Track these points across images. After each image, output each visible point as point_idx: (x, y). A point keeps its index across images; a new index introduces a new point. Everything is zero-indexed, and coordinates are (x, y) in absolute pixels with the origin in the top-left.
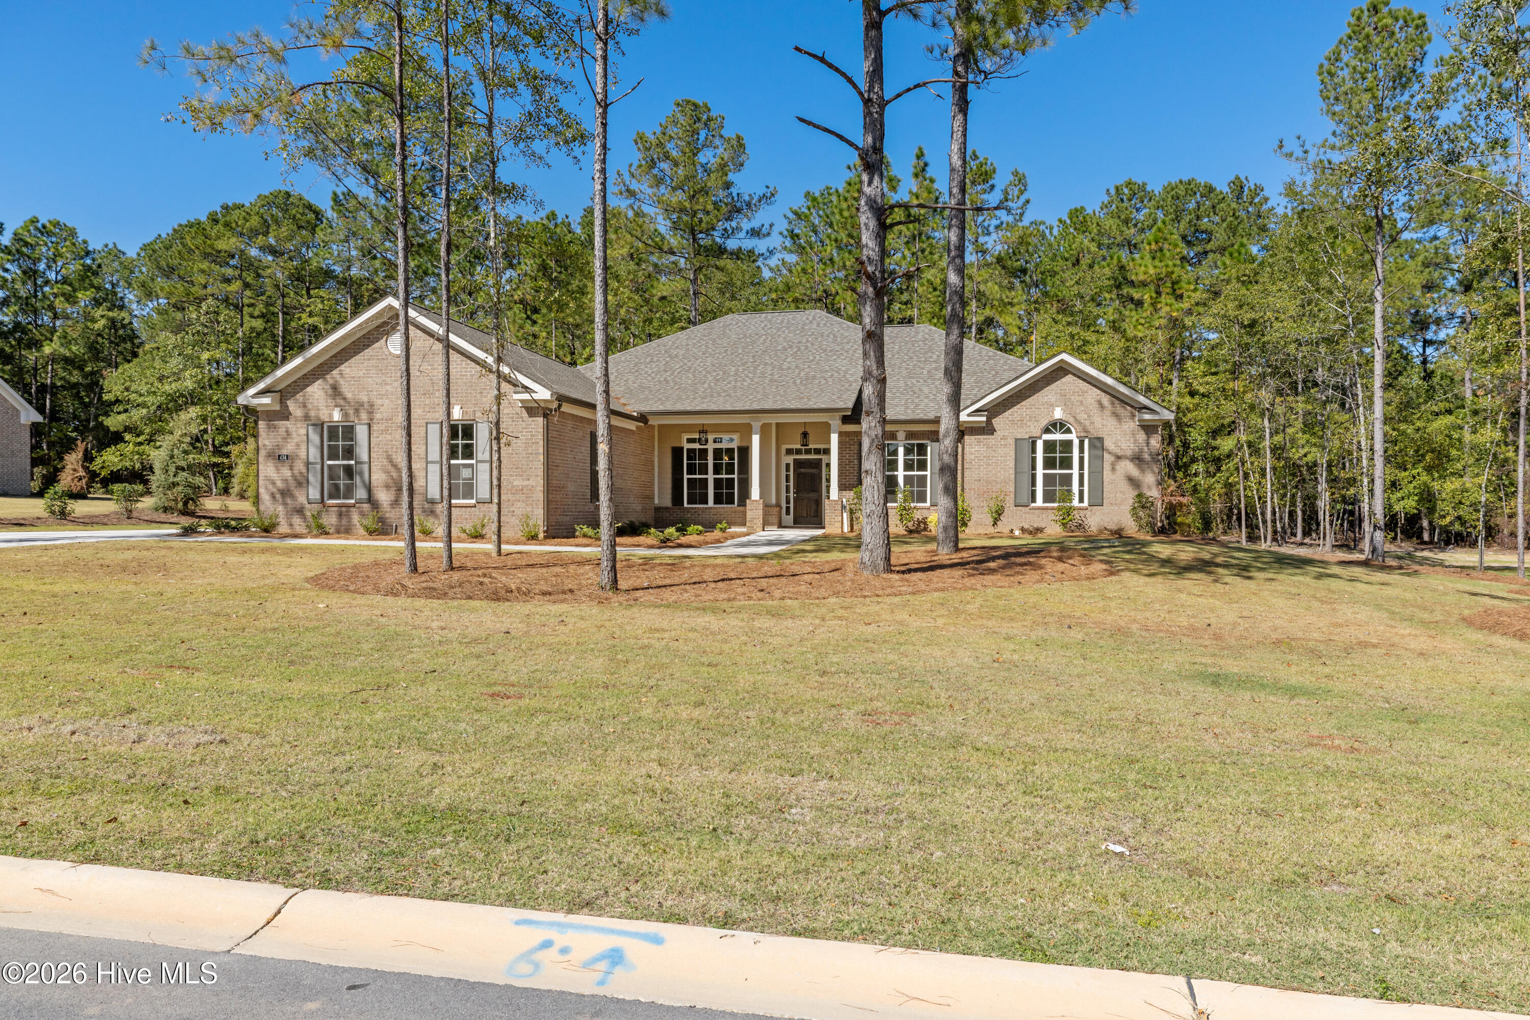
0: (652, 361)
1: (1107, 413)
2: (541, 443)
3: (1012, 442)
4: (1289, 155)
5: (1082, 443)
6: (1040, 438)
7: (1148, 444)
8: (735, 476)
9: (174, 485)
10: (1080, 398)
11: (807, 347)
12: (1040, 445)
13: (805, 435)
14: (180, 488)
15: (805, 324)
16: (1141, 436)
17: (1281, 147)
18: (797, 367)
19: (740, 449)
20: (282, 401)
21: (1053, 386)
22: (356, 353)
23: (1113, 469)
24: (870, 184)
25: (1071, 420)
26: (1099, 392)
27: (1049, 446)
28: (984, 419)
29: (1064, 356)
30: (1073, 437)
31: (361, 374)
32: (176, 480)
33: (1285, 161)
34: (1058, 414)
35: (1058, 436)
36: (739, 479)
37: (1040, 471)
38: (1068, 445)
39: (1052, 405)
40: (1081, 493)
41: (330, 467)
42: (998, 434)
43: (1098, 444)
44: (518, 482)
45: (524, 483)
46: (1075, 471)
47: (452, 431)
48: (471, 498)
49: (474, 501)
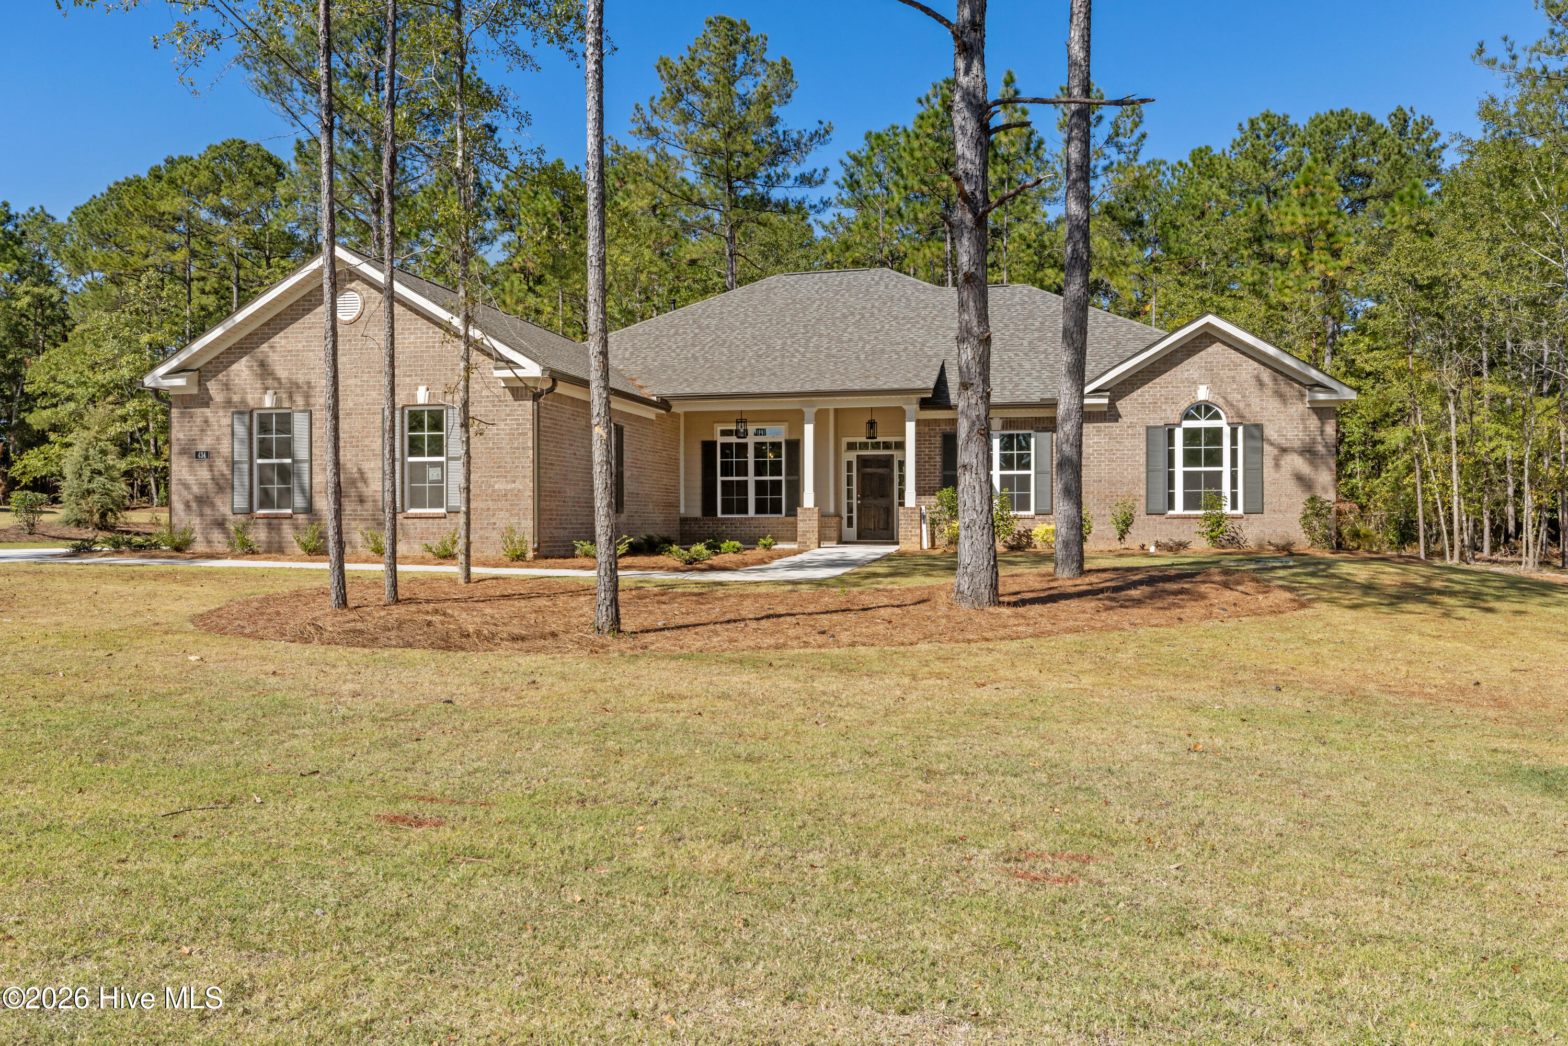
0: (676, 333)
1: (1269, 392)
2: (530, 434)
3: (1143, 431)
4: (1492, 62)
5: (1234, 431)
6: (1179, 425)
7: (1322, 432)
8: (782, 478)
9: (89, 492)
10: (1232, 373)
11: (872, 314)
12: (1179, 434)
13: (872, 424)
14: (96, 497)
15: (870, 286)
16: (1313, 422)
17: (1481, 51)
18: (861, 338)
19: (788, 443)
20: (201, 383)
21: (1196, 358)
22: (294, 320)
23: (1277, 466)
24: (967, 71)
25: (1221, 401)
26: (1256, 365)
27: (1192, 436)
28: (1106, 401)
29: (1211, 319)
30: (1222, 423)
31: (300, 346)
32: (91, 486)
33: (1485, 69)
34: (1203, 394)
35: (1203, 423)
36: (787, 481)
37: (1179, 469)
38: (1215, 436)
39: (1195, 383)
40: (1234, 496)
41: (260, 465)
42: (1125, 420)
43: (1256, 433)
44: (500, 486)
45: (509, 487)
46: (1226, 469)
47: (416, 420)
48: (441, 506)
49: (444, 510)
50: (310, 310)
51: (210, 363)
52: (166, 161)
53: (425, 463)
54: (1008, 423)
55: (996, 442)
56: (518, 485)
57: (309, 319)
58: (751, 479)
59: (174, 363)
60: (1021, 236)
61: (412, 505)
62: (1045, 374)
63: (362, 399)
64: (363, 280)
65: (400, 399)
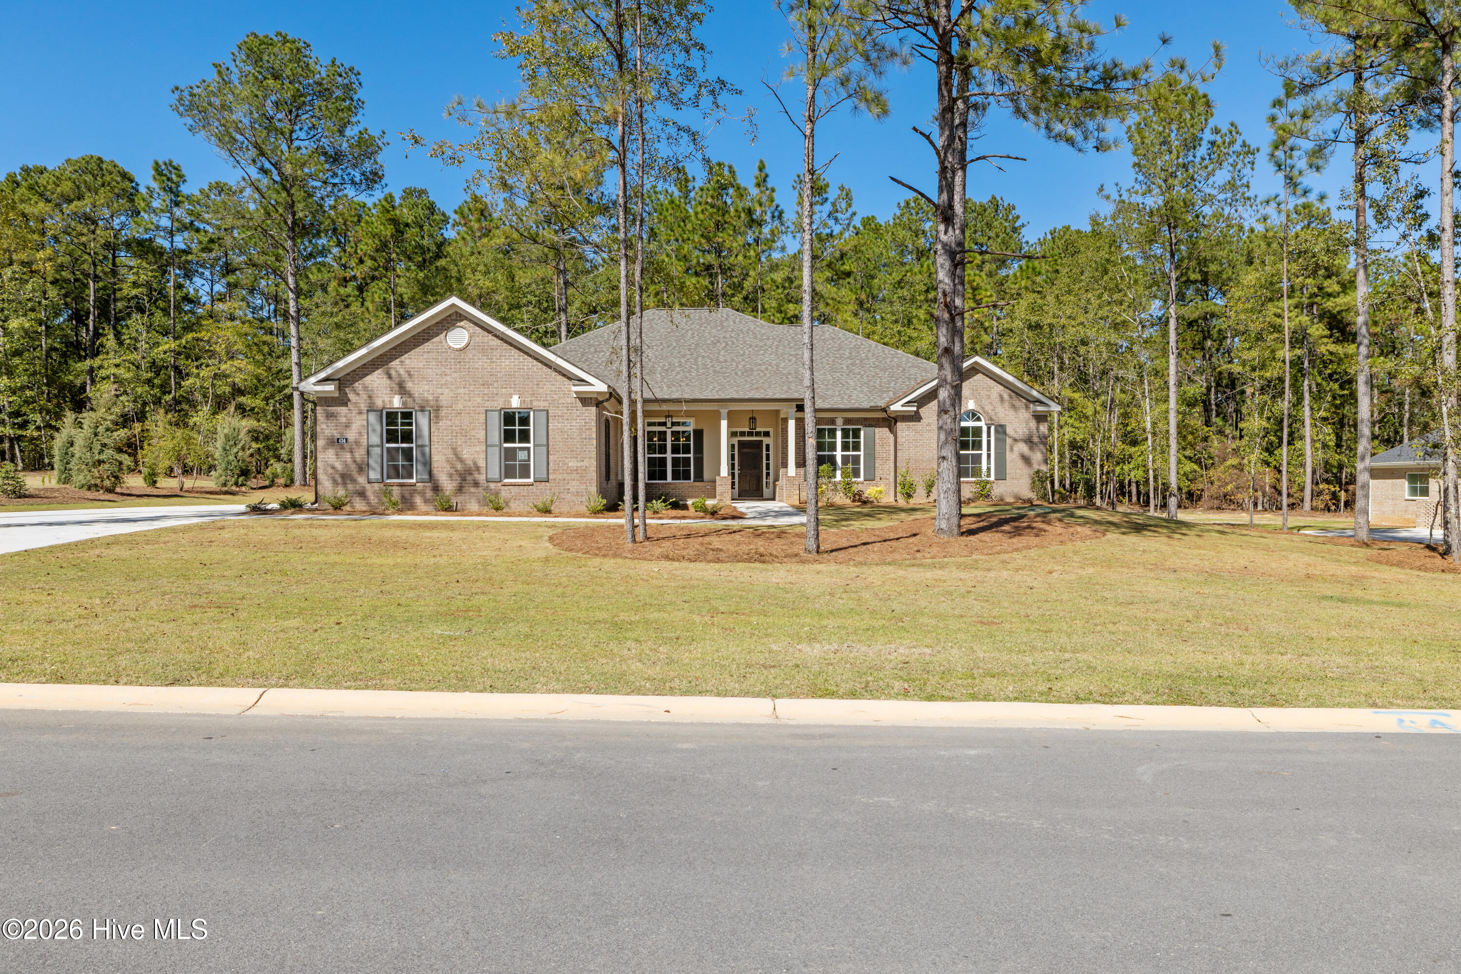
1: (1007, 405)
2: (594, 429)
3: (935, 428)
4: (1108, 197)
5: (989, 429)
7: (1038, 430)
8: (691, 455)
9: (100, 462)
10: (988, 393)
11: (733, 343)
13: (753, 419)
14: (107, 466)
15: (722, 321)
16: (1033, 424)
17: (1101, 189)
18: (733, 360)
19: (695, 431)
20: (340, 388)
21: (967, 383)
22: (416, 346)
23: (1012, 450)
24: (946, 232)
25: (981, 410)
26: (1002, 387)
27: (964, 431)
28: (915, 409)
29: (978, 359)
30: (982, 424)
31: (421, 365)
32: (102, 457)
33: (1104, 202)
34: (971, 405)
35: (970, 424)
36: (695, 458)
38: (977, 431)
39: (966, 398)
40: (989, 469)
41: (388, 448)
42: (924, 421)
43: (1001, 430)
44: (573, 464)
45: (579, 464)
46: (984, 452)
47: (509, 418)
48: (529, 477)
49: (531, 480)
50: (428, 340)
51: (348, 374)
52: (22, 169)
53: (515, 448)
54: (847, 421)
55: (839, 434)
56: (586, 463)
57: (428, 346)
58: (669, 456)
59: (322, 375)
60: (772, 279)
61: (507, 477)
62: (866, 390)
63: (469, 404)
64: (471, 321)
65: (500, 404)
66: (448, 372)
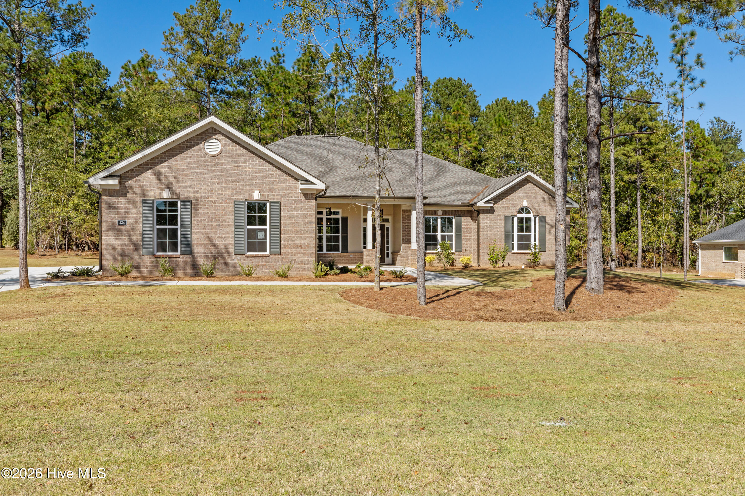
1: (547, 204)
2: (314, 216)
3: (503, 218)
5: (535, 218)
6: (516, 216)
8: (340, 235)
10: (535, 195)
12: (516, 219)
13: (382, 210)
15: (344, 145)
19: (342, 218)
20: (121, 183)
21: (522, 189)
22: (181, 152)
23: (549, 232)
24: (596, 83)
25: (531, 207)
26: (543, 192)
27: (521, 220)
28: (491, 205)
29: (530, 173)
30: (531, 215)
31: (185, 166)
34: (525, 203)
35: (524, 215)
36: (342, 237)
37: (516, 234)
38: (528, 220)
39: (522, 199)
40: (535, 244)
41: (158, 229)
42: (496, 213)
43: (543, 219)
44: (298, 241)
45: (303, 242)
46: (532, 234)
47: (251, 207)
48: (265, 251)
49: (268, 253)
50: (191, 148)
51: (127, 172)
53: (255, 229)
54: (445, 213)
55: (439, 221)
56: (307, 241)
57: (190, 152)
58: (325, 235)
59: (109, 172)
61: (249, 250)
62: (453, 192)
63: (221, 196)
64: (223, 134)
65: (244, 197)
66: (206, 172)
